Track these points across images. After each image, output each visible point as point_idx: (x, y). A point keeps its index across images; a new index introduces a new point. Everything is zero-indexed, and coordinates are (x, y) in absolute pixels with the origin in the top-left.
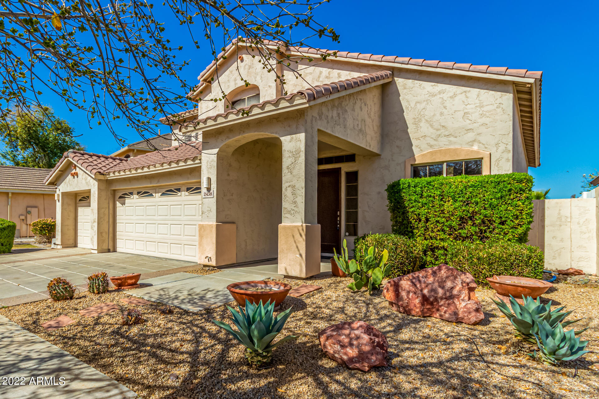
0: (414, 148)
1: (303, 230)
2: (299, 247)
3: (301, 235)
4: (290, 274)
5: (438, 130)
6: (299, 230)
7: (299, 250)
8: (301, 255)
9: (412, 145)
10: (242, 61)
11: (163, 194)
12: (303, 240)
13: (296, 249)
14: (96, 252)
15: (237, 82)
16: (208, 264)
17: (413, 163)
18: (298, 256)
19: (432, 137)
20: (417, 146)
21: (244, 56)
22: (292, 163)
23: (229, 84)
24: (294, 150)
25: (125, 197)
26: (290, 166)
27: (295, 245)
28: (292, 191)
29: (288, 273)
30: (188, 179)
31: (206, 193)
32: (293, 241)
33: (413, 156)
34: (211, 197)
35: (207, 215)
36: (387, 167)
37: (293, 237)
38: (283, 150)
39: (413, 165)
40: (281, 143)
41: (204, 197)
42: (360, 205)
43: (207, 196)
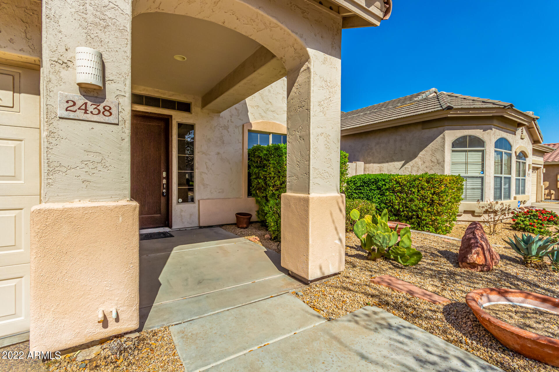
0: (249, 114)
1: (343, 202)
2: (338, 229)
3: (341, 210)
4: (326, 274)
5: (267, 104)
6: (338, 203)
7: (338, 233)
8: (340, 240)
9: (248, 111)
12: (344, 216)
13: (335, 232)
17: (250, 129)
18: (337, 242)
19: (263, 109)
20: (252, 113)
22: (326, 99)
26: (322, 103)
27: (333, 225)
28: (326, 143)
29: (323, 274)
31: (81, 100)
32: (331, 221)
33: (249, 122)
34: (107, 119)
35: (84, 177)
36: (226, 128)
37: (331, 214)
38: (312, 70)
39: (250, 131)
40: (307, 58)
41: (65, 114)
42: (196, 165)
43: (80, 114)
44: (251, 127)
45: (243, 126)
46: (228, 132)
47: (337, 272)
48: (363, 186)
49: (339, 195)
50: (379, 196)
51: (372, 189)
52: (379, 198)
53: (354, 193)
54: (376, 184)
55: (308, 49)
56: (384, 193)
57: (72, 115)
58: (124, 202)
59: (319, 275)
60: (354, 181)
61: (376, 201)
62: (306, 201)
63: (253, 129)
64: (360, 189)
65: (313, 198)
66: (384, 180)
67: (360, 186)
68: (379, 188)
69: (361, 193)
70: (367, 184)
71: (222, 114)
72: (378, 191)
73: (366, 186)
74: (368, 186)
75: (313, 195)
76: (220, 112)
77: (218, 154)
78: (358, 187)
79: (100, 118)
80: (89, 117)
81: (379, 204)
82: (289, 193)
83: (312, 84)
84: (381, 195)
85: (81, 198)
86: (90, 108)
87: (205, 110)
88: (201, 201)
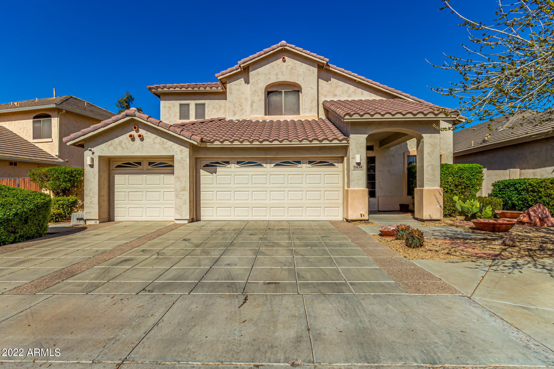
0: (408, 146)
1: (441, 191)
2: (439, 202)
3: (441, 194)
4: (433, 219)
6: (439, 191)
8: (441, 206)
9: (407, 144)
10: (284, 61)
11: (277, 165)
12: (442, 197)
14: (186, 222)
15: (278, 76)
16: (360, 219)
17: (409, 155)
18: (439, 207)
20: (410, 145)
21: (286, 58)
22: (432, 151)
23: (269, 76)
24: (433, 143)
25: (217, 166)
27: (436, 200)
29: (431, 218)
30: (317, 154)
31: (356, 166)
32: (435, 198)
33: (408, 151)
34: (361, 169)
35: (357, 183)
36: (393, 156)
37: (435, 195)
38: (424, 142)
39: (409, 156)
40: (422, 137)
41: (354, 169)
42: (377, 178)
43: (356, 169)
44: (410, 153)
45: (404, 153)
46: (395, 158)
47: (439, 219)
48: (504, 188)
49: (439, 188)
50: (517, 195)
51: (511, 190)
52: (517, 197)
53: (498, 194)
54: (514, 186)
55: (423, 135)
56: (520, 192)
57: (355, 169)
58: (365, 188)
59: (429, 218)
60: (498, 185)
61: (515, 199)
62: (422, 190)
63: (410, 155)
64: (503, 191)
65: (425, 189)
66: (520, 183)
67: (503, 188)
68: (516, 189)
69: (504, 194)
70: (507, 186)
71: (391, 149)
72: (516, 192)
73: (507, 188)
74: (508, 188)
75: (426, 188)
76: (390, 148)
77: (389, 171)
78: (501, 189)
79: (360, 169)
80: (358, 169)
81: (518, 202)
82: (418, 188)
83: (424, 147)
84: (519, 194)
85: (357, 187)
86: (358, 167)
87: (381, 148)
88: (379, 198)
